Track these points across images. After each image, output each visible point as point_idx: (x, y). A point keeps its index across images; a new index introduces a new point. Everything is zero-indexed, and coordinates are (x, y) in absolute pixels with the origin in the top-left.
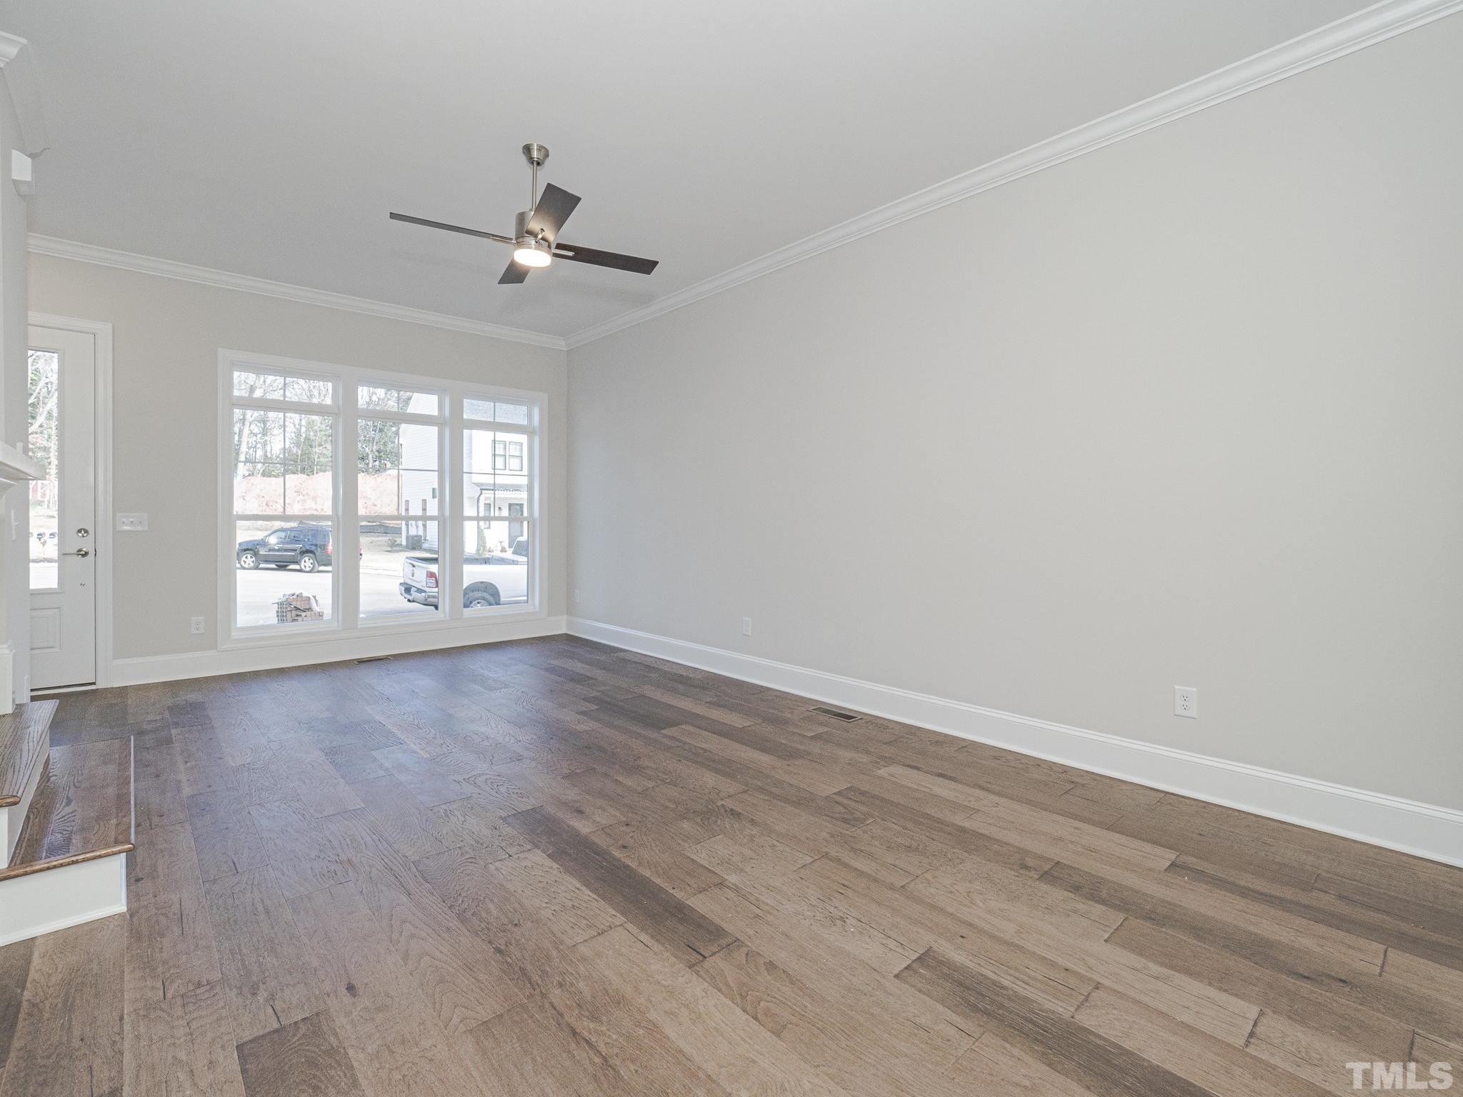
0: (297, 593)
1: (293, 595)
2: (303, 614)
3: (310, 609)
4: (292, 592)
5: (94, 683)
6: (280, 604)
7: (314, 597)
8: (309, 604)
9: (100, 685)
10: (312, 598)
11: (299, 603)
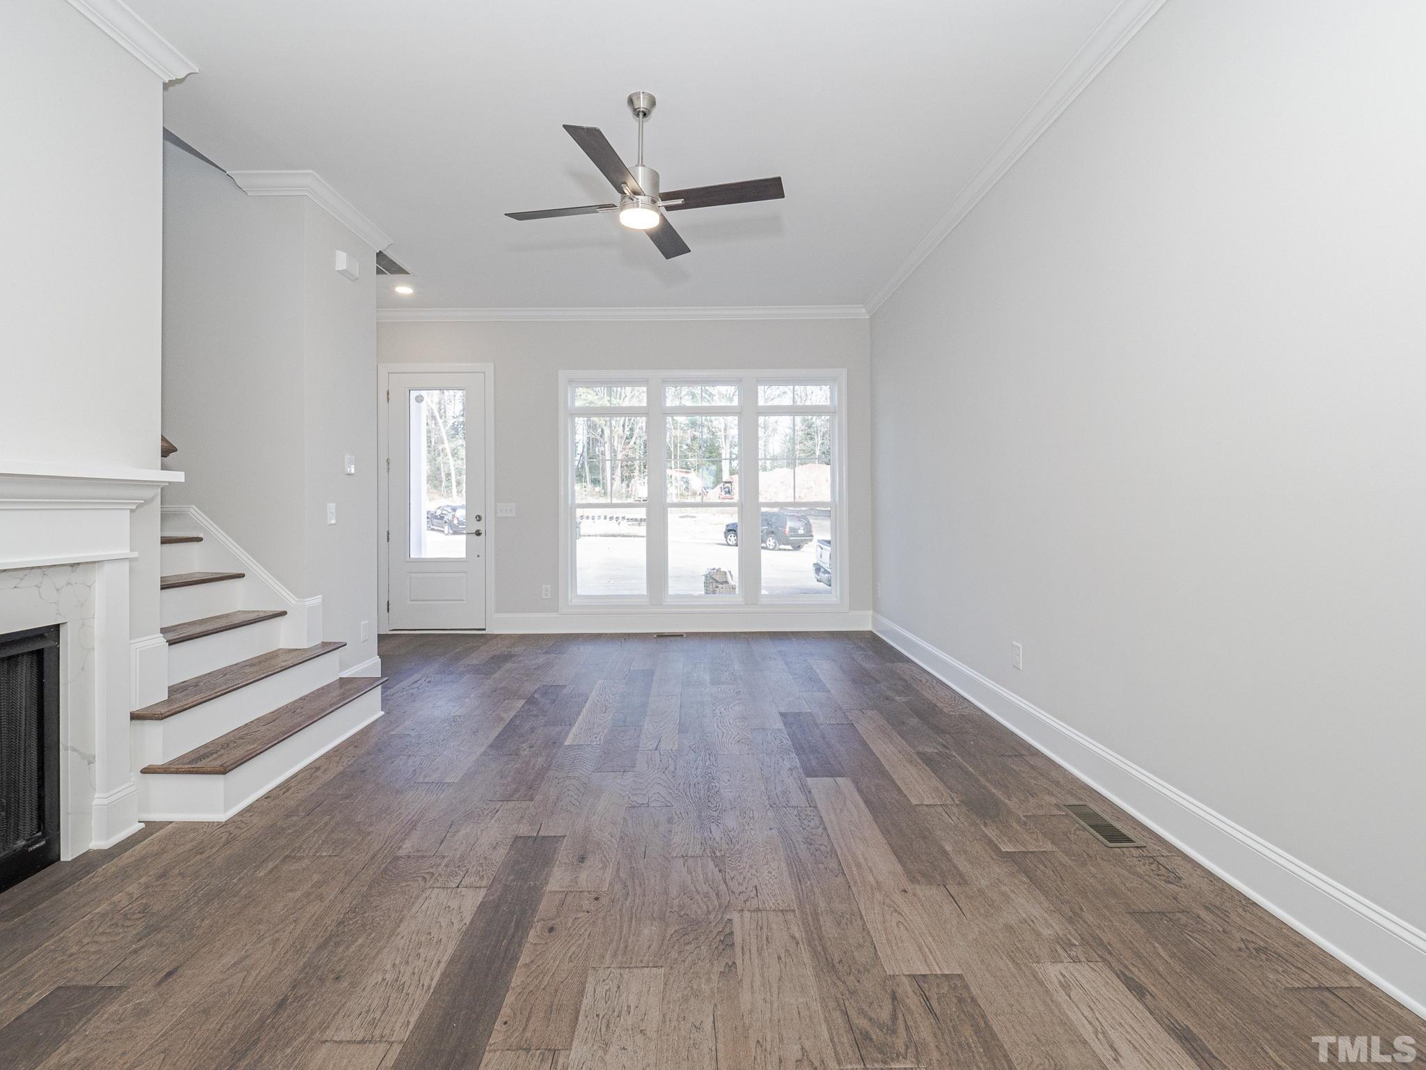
0: (717, 568)
1: (714, 569)
2: (720, 586)
3: (726, 582)
4: (713, 567)
5: (484, 629)
6: (706, 576)
7: (730, 572)
8: (726, 577)
9: (487, 632)
10: (728, 573)
11: (718, 576)
